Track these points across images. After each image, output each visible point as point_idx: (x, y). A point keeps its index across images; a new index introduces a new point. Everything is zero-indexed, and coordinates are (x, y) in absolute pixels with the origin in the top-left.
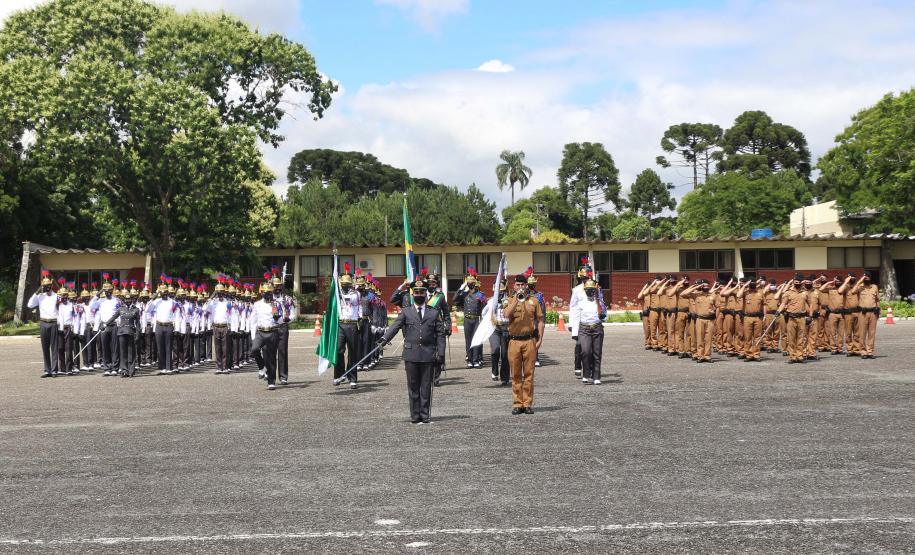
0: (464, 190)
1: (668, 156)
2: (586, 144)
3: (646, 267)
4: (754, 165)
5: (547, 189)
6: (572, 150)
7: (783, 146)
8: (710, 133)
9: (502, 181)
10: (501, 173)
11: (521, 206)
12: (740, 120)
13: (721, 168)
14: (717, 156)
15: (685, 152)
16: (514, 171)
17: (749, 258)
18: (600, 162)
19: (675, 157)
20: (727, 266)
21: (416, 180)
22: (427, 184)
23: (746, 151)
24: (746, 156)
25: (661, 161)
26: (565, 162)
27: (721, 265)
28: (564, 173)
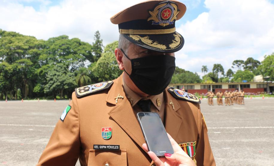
0: (194, 73)
1: (234, 66)
2: (218, 64)
3: (222, 88)
4: (250, 68)
5: (211, 72)
6: (215, 66)
7: (256, 64)
8: (242, 62)
9: (203, 71)
10: (202, 69)
11: (205, 76)
12: (248, 59)
13: (244, 68)
14: (243, 66)
15: (237, 65)
16: (205, 69)
17: (241, 86)
18: (220, 67)
19: (235, 66)
20: (237, 87)
21: (187, 71)
22: (189, 72)
23: (249, 65)
24: (249, 66)
25: (232, 67)
26: (214, 68)
27: (236, 87)
28: (214, 69)
